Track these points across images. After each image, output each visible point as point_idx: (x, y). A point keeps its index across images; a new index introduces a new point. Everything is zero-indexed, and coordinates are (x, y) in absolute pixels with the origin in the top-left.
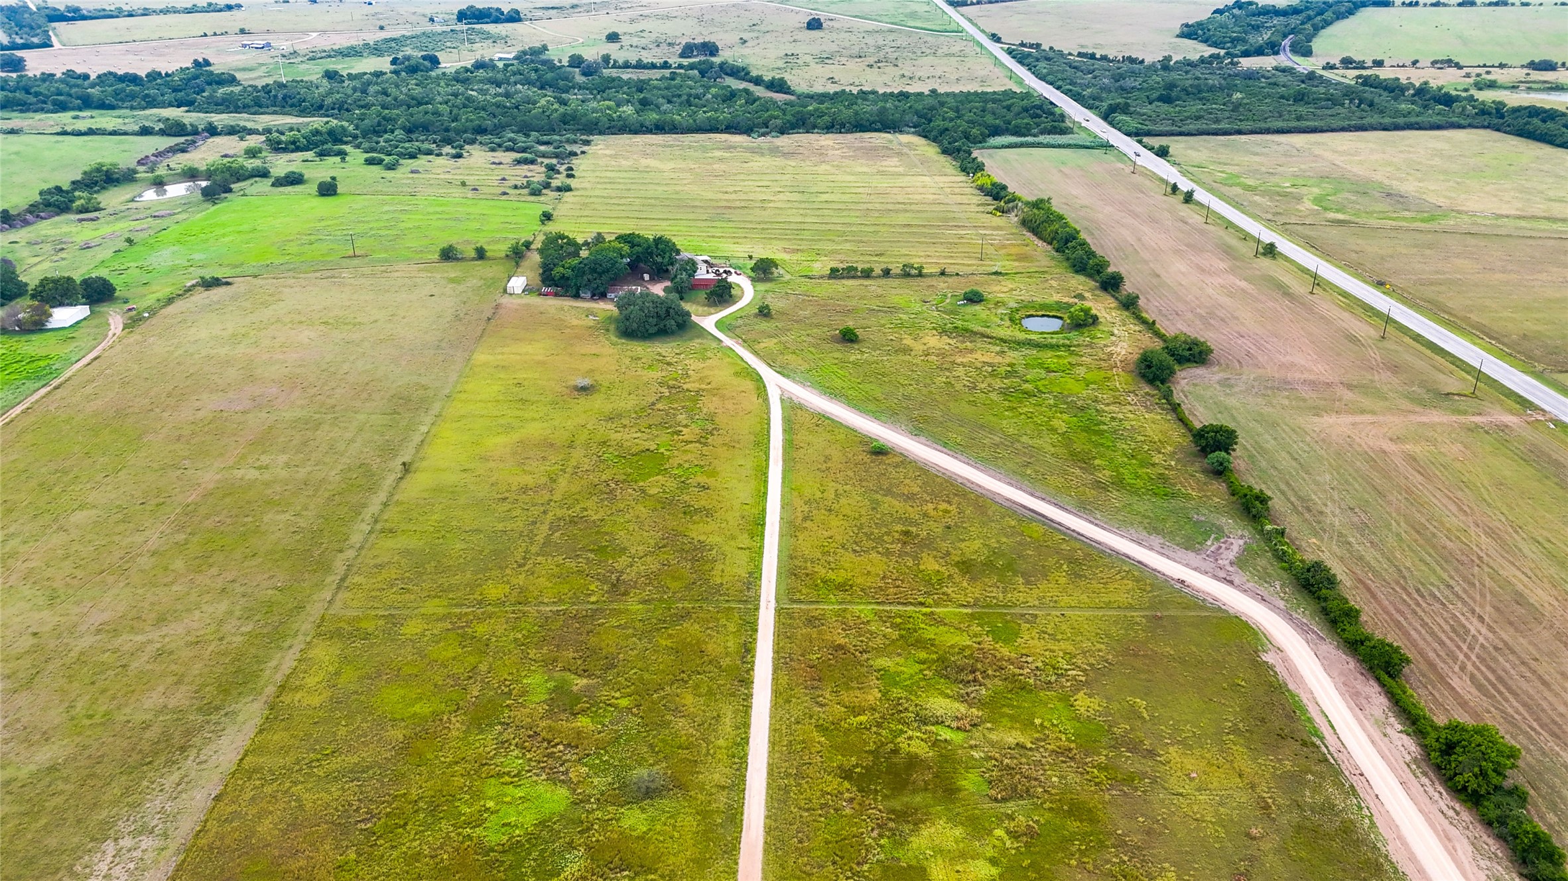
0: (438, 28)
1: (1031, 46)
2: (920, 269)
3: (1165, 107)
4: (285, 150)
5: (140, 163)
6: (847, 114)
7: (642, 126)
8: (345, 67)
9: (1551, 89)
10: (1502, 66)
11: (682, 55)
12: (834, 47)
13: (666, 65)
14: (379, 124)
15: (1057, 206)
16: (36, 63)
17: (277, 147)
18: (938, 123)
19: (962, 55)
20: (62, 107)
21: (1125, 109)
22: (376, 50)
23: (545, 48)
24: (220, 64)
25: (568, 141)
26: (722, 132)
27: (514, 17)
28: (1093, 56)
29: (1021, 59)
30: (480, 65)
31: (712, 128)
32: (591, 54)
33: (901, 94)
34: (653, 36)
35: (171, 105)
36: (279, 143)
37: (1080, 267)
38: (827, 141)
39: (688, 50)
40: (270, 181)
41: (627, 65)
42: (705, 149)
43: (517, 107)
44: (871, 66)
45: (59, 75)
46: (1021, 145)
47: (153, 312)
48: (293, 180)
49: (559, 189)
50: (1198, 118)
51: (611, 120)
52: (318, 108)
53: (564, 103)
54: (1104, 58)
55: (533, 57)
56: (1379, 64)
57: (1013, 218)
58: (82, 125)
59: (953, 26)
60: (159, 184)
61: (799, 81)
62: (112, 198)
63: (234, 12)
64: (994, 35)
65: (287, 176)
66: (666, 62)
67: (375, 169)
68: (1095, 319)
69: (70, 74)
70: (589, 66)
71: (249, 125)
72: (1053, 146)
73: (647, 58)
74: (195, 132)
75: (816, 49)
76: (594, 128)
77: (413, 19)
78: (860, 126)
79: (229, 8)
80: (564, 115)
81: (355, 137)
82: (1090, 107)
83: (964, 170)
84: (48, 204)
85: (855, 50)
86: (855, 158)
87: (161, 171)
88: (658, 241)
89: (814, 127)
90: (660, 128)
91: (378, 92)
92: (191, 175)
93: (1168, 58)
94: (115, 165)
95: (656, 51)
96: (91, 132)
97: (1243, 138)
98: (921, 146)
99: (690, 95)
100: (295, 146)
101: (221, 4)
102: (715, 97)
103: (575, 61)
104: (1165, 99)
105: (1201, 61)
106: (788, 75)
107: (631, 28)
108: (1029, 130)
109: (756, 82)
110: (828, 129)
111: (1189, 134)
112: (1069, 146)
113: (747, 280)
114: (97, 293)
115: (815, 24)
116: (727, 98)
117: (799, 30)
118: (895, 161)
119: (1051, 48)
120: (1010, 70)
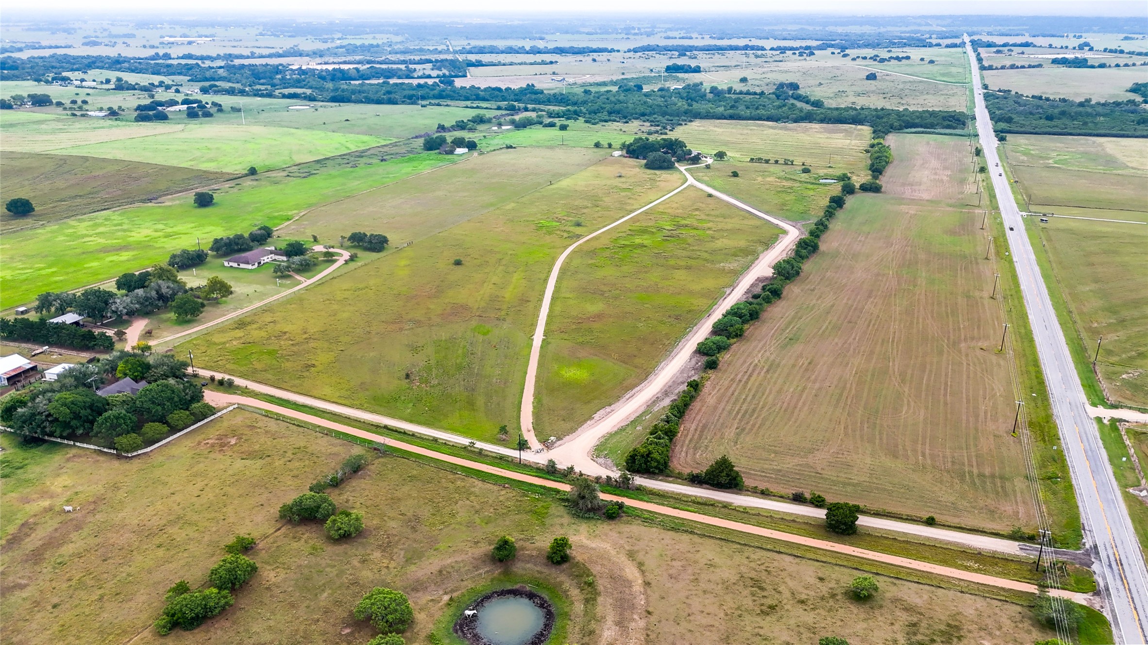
0: (653, 74)
1: (1005, 91)
2: (792, 162)
4: (553, 117)
5: (494, 118)
6: (835, 114)
7: (723, 115)
8: (593, 89)
11: (776, 89)
12: (873, 89)
14: (598, 109)
16: (459, 83)
17: (550, 116)
18: (883, 120)
19: (952, 95)
20: (467, 99)
21: (1007, 120)
22: (614, 83)
23: (701, 84)
24: (538, 86)
25: (681, 120)
26: (764, 120)
27: (697, 70)
28: (1040, 98)
30: (662, 90)
31: (759, 118)
32: (725, 87)
34: (767, 81)
36: (551, 114)
37: (871, 168)
38: (816, 126)
39: (782, 86)
40: (542, 125)
41: (740, 93)
42: (747, 125)
43: (667, 107)
45: (468, 87)
47: (488, 152)
48: (552, 125)
49: (661, 134)
52: (575, 104)
53: (691, 105)
54: (1047, 99)
55: (691, 88)
58: (475, 105)
59: (967, 80)
60: (500, 125)
62: (481, 127)
63: (554, 65)
64: (987, 86)
65: (549, 124)
66: (763, 92)
67: (587, 125)
69: (473, 87)
70: (718, 92)
71: (542, 108)
72: (941, 134)
73: (755, 90)
74: (519, 109)
76: (698, 116)
77: (643, 70)
78: (840, 121)
79: (551, 63)
81: (585, 114)
83: (874, 139)
84: (458, 126)
85: (885, 91)
87: (502, 120)
88: (676, 140)
91: (604, 98)
92: (513, 122)
93: (1088, 101)
94: (484, 117)
95: (762, 87)
96: (477, 107)
98: (866, 130)
99: (760, 105)
100: (558, 116)
101: (548, 61)
102: (774, 106)
103: (713, 90)
104: (1050, 118)
105: (1114, 103)
106: (830, 101)
107: (759, 77)
108: (932, 126)
109: (807, 102)
110: (822, 121)
111: (1036, 134)
112: (951, 134)
113: (712, 160)
114: (472, 146)
115: (872, 77)
116: (780, 107)
117: (861, 80)
118: (842, 135)
119: (1017, 93)
120: (974, 103)
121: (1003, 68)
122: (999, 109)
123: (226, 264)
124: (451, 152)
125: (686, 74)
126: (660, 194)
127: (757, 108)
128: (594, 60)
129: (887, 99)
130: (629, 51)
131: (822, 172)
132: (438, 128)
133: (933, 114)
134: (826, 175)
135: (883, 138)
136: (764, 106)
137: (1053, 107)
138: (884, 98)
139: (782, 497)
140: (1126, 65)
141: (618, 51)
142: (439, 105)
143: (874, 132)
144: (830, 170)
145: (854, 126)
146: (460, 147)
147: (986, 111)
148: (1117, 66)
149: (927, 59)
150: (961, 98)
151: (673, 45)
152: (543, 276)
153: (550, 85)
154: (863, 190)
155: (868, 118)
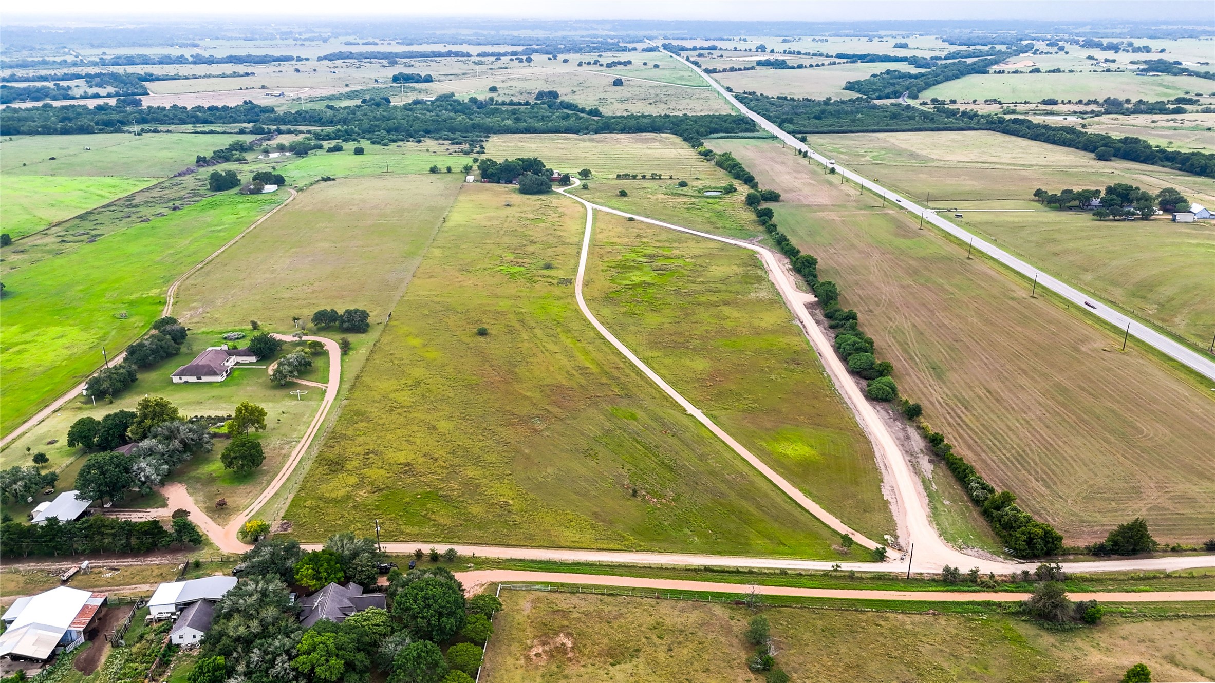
0: (382, 86)
1: (750, 93)
2: (660, 176)
3: (817, 121)
4: (325, 139)
5: (250, 144)
6: (633, 122)
8: (336, 104)
9: (1047, 114)
10: (1026, 103)
11: (536, 99)
12: (630, 95)
13: (527, 103)
15: (733, 155)
16: (148, 102)
17: (320, 138)
18: (684, 127)
19: (707, 99)
21: (790, 121)
22: (349, 96)
23: (453, 95)
24: (260, 103)
25: (477, 136)
26: (562, 132)
27: (429, 79)
28: (785, 98)
29: (741, 98)
30: (416, 102)
31: (557, 131)
32: (482, 97)
33: (666, 115)
34: (518, 89)
35: (245, 122)
36: (319, 136)
37: (737, 177)
38: (622, 136)
39: (540, 95)
40: (324, 150)
41: (504, 104)
42: (553, 139)
43: (445, 121)
44: (650, 104)
45: (168, 108)
46: (728, 137)
47: (306, 188)
48: (337, 149)
49: (478, 152)
50: (831, 126)
51: (500, 126)
52: (331, 122)
53: (471, 119)
54: (792, 99)
55: (446, 100)
56: (954, 102)
57: (713, 163)
59: (705, 84)
60: (266, 152)
61: (606, 111)
63: (253, 77)
64: (728, 88)
65: (333, 148)
67: (378, 146)
68: (735, 190)
69: (175, 107)
70: (482, 103)
71: (297, 130)
72: (745, 138)
73: (515, 100)
75: (618, 96)
76: (490, 131)
77: (365, 81)
78: (640, 129)
79: (247, 74)
80: (473, 124)
81: (359, 134)
82: (773, 122)
83: (693, 147)
85: (642, 96)
86: (636, 142)
90: (528, 131)
91: (362, 114)
92: (281, 148)
93: (829, 99)
94: (245, 142)
95: (520, 96)
98: (672, 137)
100: (328, 137)
101: (241, 73)
104: (818, 117)
105: (850, 100)
107: (503, 85)
108: (732, 131)
113: (576, 179)
115: (618, 83)
117: (610, 86)
118: (656, 144)
119: (761, 94)
120: (735, 106)
121: (724, 70)
123: (176, 380)
124: (260, 191)
125: (423, 84)
126: (579, 222)
128: (297, 70)
129: (654, 105)
131: (696, 185)
132: (197, 162)
134: (705, 187)
135: (702, 145)
139: (1195, 550)
140: (818, 65)
142: (156, 131)
143: (685, 140)
146: (267, 184)
148: (811, 66)
149: (651, 64)
150: (719, 101)
153: (269, 100)
154: (764, 200)
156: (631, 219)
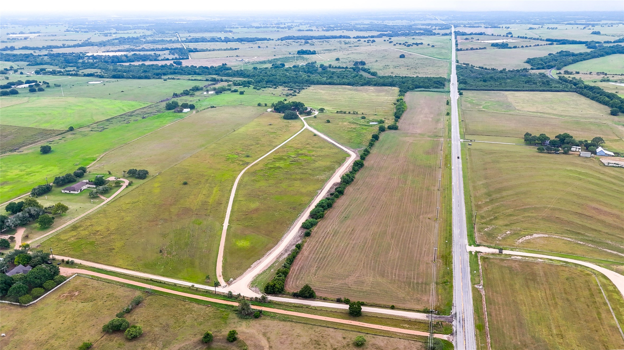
0: (290, 56)
1: (466, 64)
2: (357, 112)
3: (481, 83)
4: (237, 85)
5: (204, 87)
6: (381, 81)
7: (325, 83)
8: (259, 66)
11: (354, 65)
12: (402, 63)
14: (260, 80)
16: (185, 63)
17: (235, 85)
19: (441, 67)
20: (189, 74)
21: (468, 83)
22: (270, 62)
23: (316, 62)
24: (229, 65)
25: (304, 86)
26: (346, 85)
27: (314, 53)
28: (482, 68)
29: (457, 68)
30: (295, 66)
31: (344, 84)
34: (350, 59)
35: (214, 75)
36: (236, 83)
37: (396, 115)
38: (372, 88)
39: (356, 64)
40: (230, 91)
41: (336, 67)
42: (338, 89)
43: (297, 78)
45: (189, 66)
46: (423, 91)
47: (201, 111)
48: (236, 91)
49: (293, 95)
52: (248, 76)
53: (309, 77)
54: (486, 69)
56: (578, 73)
58: (193, 78)
59: (449, 57)
60: (207, 91)
62: (197, 93)
63: (237, 51)
64: (458, 61)
65: (234, 90)
66: (347, 67)
67: (255, 90)
68: (383, 122)
69: (192, 66)
70: (324, 67)
71: (230, 80)
72: (433, 91)
73: (343, 65)
74: (218, 81)
75: (396, 64)
76: (313, 83)
77: (285, 53)
78: (384, 85)
79: (236, 49)
80: (307, 80)
81: (254, 83)
83: (399, 96)
84: (184, 93)
85: (409, 64)
87: (209, 88)
88: (299, 103)
89: (372, 84)
91: (264, 73)
92: (214, 89)
93: (504, 69)
94: (199, 86)
95: (347, 64)
96: (195, 80)
97: (493, 92)
98: (396, 90)
99: (345, 76)
100: (239, 84)
102: (352, 76)
103: (322, 66)
104: (485, 81)
105: (516, 70)
106: (381, 71)
107: (345, 57)
108: (428, 87)
109: (369, 73)
110: (375, 85)
111: (477, 90)
112: (437, 92)
113: (318, 112)
114: (192, 107)
115: (402, 56)
116: (354, 77)
117: (397, 58)
118: (384, 93)
119: (472, 65)
120: (451, 71)
122: (462, 76)
123: (63, 191)
124: (181, 111)
125: (308, 56)
126: (290, 135)
127: (343, 78)
128: (259, 47)
129: (409, 70)
130: (279, 40)
131: (371, 118)
132: (173, 95)
133: (429, 79)
134: (373, 120)
135: (404, 95)
136: (347, 76)
137: (488, 73)
138: (408, 69)
139: (332, 301)
140: (526, 46)
141: (273, 40)
142: (173, 79)
143: (400, 91)
144: (376, 116)
145: (390, 87)
146: (186, 108)
147: (456, 76)
148: (522, 47)
149: (431, 44)
150: (446, 68)
151: (302, 36)
152: (229, 188)
153: (235, 63)
154: (389, 129)
155: (398, 83)
156: (315, 135)
